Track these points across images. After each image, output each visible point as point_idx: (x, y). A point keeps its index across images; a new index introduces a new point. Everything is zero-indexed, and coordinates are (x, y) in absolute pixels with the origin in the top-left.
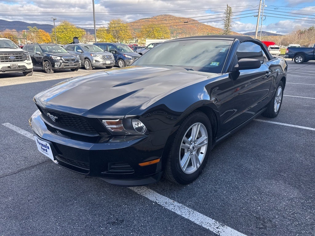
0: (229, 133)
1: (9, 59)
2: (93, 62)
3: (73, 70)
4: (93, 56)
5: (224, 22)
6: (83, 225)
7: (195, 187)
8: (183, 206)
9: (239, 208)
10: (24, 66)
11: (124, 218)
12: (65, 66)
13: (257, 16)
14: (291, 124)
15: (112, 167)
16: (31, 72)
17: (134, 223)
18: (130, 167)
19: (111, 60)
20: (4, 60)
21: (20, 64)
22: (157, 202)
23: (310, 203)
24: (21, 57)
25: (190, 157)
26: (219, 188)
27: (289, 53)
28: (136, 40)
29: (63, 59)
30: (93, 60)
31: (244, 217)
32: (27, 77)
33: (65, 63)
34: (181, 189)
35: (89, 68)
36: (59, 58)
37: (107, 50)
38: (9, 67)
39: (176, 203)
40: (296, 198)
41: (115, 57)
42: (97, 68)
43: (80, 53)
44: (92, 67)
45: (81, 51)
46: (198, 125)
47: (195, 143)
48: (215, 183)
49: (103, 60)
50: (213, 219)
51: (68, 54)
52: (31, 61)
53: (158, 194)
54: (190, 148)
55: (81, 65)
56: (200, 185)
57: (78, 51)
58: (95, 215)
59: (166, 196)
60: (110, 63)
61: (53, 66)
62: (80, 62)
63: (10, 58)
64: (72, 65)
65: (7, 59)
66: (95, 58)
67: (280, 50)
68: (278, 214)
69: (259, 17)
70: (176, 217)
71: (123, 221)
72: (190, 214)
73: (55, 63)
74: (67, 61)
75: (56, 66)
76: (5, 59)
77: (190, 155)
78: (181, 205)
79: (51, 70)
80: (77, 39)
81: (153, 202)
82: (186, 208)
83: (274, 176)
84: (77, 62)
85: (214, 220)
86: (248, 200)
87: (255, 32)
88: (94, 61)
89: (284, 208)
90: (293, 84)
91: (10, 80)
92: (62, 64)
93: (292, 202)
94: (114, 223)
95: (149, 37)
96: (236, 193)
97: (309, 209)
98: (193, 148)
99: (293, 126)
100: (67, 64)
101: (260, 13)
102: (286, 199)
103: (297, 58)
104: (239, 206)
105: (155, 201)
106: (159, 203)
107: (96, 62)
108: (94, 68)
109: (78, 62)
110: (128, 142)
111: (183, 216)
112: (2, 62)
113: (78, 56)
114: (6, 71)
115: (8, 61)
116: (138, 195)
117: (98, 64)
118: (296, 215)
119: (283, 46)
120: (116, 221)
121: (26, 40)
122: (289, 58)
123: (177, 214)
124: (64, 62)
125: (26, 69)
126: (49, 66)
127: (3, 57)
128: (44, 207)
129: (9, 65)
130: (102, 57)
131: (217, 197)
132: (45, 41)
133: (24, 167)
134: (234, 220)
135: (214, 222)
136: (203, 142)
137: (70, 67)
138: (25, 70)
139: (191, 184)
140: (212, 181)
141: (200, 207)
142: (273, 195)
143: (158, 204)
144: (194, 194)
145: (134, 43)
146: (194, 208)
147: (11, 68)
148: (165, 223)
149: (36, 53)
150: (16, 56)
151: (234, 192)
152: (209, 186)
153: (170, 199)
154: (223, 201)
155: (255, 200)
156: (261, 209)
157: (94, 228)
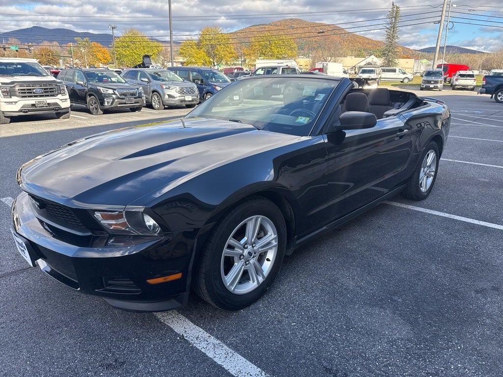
0: (325, 228)
1: (34, 93)
2: (164, 98)
3: (133, 110)
4: (164, 88)
5: (386, 31)
6: (64, 366)
7: (251, 313)
8: (221, 344)
9: (304, 352)
10: (56, 104)
11: (127, 359)
12: (119, 104)
13: (439, 22)
14: (445, 212)
15: (110, 282)
16: (68, 112)
17: (138, 367)
18: (132, 284)
19: (194, 94)
20: (27, 95)
21: (50, 100)
22: (185, 335)
23: (420, 349)
24: (52, 90)
25: (244, 268)
26: (287, 317)
27: (487, 86)
28: (242, 60)
29: (117, 94)
30: (164, 94)
31: (307, 367)
32: (61, 120)
33: (120, 100)
34: (228, 317)
35: (158, 106)
36: (111, 91)
37: (188, 79)
38: (33, 105)
39: (213, 340)
40: (402, 339)
41: (200, 90)
42: (171, 107)
43: (146, 84)
44: (164, 105)
45: (147, 80)
46: (256, 220)
47: (254, 245)
48: (284, 308)
49: (180, 95)
50: (259, 367)
51: (126, 84)
52: (67, 96)
53: (191, 324)
54: (244, 254)
55: (145, 102)
56: (259, 311)
57: (142, 81)
58: (87, 352)
59: (201, 327)
60: (191, 99)
61: (102, 103)
62: (144, 98)
63: (36, 91)
64: (131, 102)
65: (31, 93)
66: (168, 92)
67: (475, 80)
68: (362, 364)
69: (443, 25)
70: (204, 361)
71: (123, 363)
72: (226, 357)
73: (105, 99)
74: (123, 97)
75: (106, 104)
76: (28, 93)
77: (243, 265)
78: (218, 342)
79: (99, 110)
80: (148, 59)
81: (179, 335)
82: (225, 347)
83: (382, 300)
84: (139, 97)
85: (259, 369)
86: (324, 339)
87: (435, 48)
88: (167, 97)
89: (376, 355)
90: (477, 141)
91: (35, 125)
92: (116, 100)
93: (392, 346)
94: (109, 366)
95: (264, 54)
96: (310, 326)
97: (415, 359)
98: (250, 254)
99: (447, 215)
100: (124, 101)
101: (443, 17)
102: (386, 340)
103: (500, 94)
104: (307, 348)
105: (181, 334)
106: (186, 337)
107: (169, 97)
108: (166, 107)
109: (141, 98)
110: (129, 247)
111: (215, 360)
112: (23, 97)
113: (141, 88)
114: (29, 111)
115: (31, 96)
116: (161, 322)
117: (172, 102)
118: (390, 368)
119: (484, 71)
120: (114, 363)
121: (72, 59)
122: (487, 92)
123: (207, 356)
124: (118, 98)
125: (60, 108)
126: (95, 103)
127: (25, 90)
128: (19, 334)
129: (33, 102)
130: (178, 89)
131: (279, 331)
132: (101, 60)
133: (10, 270)
134: (289, 372)
135: (258, 373)
136: (269, 243)
137: (128, 106)
138: (58, 110)
139: (247, 308)
140: (280, 305)
141: (247, 347)
142: (367, 333)
143: (185, 339)
144: (244, 326)
145: (239, 64)
146: (236, 348)
147: (36, 107)
148: (184, 370)
149: (77, 84)
150: (45, 89)
151: (307, 325)
152: (272, 314)
153: (206, 332)
154: (285, 338)
155: (335, 339)
156: (338, 356)
157: (78, 372)
